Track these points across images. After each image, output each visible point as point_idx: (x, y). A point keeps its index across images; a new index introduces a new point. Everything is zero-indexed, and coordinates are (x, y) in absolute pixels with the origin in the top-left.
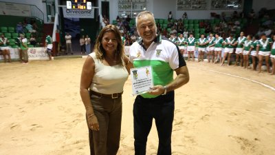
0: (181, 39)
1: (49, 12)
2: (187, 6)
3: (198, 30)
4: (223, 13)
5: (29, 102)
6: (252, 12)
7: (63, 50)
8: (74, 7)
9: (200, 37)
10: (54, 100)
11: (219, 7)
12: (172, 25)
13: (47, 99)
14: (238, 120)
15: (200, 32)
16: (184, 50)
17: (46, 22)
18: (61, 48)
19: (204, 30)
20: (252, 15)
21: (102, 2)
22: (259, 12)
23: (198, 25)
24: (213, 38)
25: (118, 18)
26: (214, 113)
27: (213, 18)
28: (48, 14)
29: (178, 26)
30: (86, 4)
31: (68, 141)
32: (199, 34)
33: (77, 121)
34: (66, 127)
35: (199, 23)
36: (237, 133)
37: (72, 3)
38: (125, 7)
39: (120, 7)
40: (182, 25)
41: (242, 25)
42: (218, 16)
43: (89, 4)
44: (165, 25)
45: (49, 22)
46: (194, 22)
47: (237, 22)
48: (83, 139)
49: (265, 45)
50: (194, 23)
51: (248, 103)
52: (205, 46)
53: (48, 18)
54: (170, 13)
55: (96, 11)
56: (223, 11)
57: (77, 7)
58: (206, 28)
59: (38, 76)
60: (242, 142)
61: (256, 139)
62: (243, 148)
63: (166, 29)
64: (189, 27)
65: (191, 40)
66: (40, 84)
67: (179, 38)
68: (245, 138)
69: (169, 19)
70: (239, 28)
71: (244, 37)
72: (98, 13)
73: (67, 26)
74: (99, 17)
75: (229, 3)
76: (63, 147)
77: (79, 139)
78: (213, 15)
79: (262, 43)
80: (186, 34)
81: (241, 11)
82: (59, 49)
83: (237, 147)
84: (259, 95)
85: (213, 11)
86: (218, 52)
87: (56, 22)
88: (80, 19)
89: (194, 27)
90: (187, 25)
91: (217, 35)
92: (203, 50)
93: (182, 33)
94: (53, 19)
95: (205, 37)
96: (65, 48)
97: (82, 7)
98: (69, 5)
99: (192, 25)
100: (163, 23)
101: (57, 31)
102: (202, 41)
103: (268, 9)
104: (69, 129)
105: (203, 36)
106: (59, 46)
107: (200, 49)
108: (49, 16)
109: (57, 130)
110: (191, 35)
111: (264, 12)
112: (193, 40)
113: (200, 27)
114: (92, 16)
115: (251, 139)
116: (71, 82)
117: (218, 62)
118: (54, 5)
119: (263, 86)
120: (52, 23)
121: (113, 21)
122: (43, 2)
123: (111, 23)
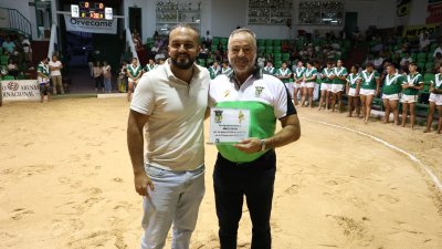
1: (41, 22)
2: (264, 18)
3: (280, 55)
4: (316, 31)
5: (8, 172)
6: (357, 32)
8: (83, 15)
10: (51, 167)
11: (310, 22)
13: (40, 166)
14: (339, 192)
15: (282, 58)
17: (35, 38)
19: (288, 55)
20: (357, 35)
21: (131, 9)
22: (367, 32)
23: (279, 48)
24: (303, 68)
26: (304, 182)
27: (301, 38)
28: (38, 26)
30: (103, 11)
31: (78, 234)
33: (91, 201)
34: (74, 211)
35: (281, 45)
36: (338, 212)
37: (80, 9)
38: (167, 18)
39: (159, 17)
41: (344, 50)
42: (308, 36)
43: (108, 10)
45: (41, 39)
46: (274, 43)
47: (336, 46)
48: (102, 229)
49: (368, 80)
50: (273, 45)
51: (352, 166)
53: (39, 32)
55: (120, 22)
56: (316, 28)
57: (88, 15)
58: (292, 53)
59: (23, 128)
60: (345, 224)
61: (364, 219)
62: (347, 233)
64: (265, 50)
66: (26, 142)
68: (350, 217)
70: (339, 53)
71: (343, 68)
72: (123, 26)
73: (72, 45)
74: (125, 33)
75: (324, 16)
76: (70, 244)
77: (96, 230)
78: (301, 33)
79: (365, 76)
81: (341, 28)
83: (339, 231)
84: (368, 154)
85: (301, 28)
87: (53, 39)
88: (93, 34)
89: (273, 51)
90: (263, 48)
91: (308, 65)
94: (48, 34)
97: (97, 16)
98: (75, 11)
99: (271, 48)
102: (283, 72)
103: (378, 27)
104: (78, 214)
105: (285, 65)
108: (41, 28)
109: (58, 217)
110: (269, 64)
111: (373, 31)
112: (272, 71)
113: (282, 52)
114: (113, 30)
115: (357, 219)
116: (80, 137)
118: (49, 10)
119: (374, 141)
120: (46, 40)
121: (148, 39)
122: (30, 4)
123: (144, 42)
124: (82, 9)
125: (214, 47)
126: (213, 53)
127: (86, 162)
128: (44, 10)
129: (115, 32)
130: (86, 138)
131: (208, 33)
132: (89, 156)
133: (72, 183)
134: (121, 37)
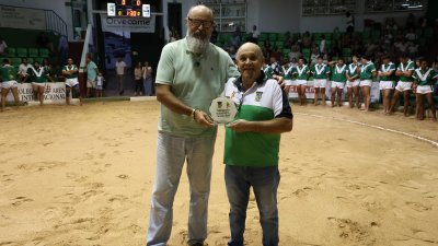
1: (77, 23)
2: (321, 8)
8: (120, 13)
12: (293, 44)
21: (169, 4)
27: (368, 29)
28: (74, 27)
30: (141, 7)
33: (89, 194)
43: (146, 7)
44: (280, 44)
45: (78, 39)
53: (75, 32)
55: (159, 20)
57: (124, 13)
65: (320, 68)
78: (368, 23)
94: (83, 34)
97: (133, 14)
98: (111, 10)
100: (277, 39)
104: (73, 203)
108: (78, 29)
112: (323, 68)
114: (151, 29)
118: (85, 10)
122: (67, 4)
124: (118, 7)
128: (81, 9)
129: (153, 31)
131: (255, 28)
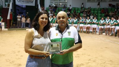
0: (88, 20)
3: (100, 15)
4: (117, 4)
7: (14, 25)
9: (101, 19)
10: (4, 55)
12: (83, 12)
15: (101, 16)
16: (90, 27)
17: (4, 7)
18: (13, 23)
23: (100, 12)
24: (109, 20)
25: (50, 6)
27: (110, 7)
28: (5, 2)
29: (87, 12)
32: (100, 18)
35: (101, 10)
40: (89, 11)
42: (114, 6)
44: (79, 12)
45: (6, 7)
52: (103, 25)
53: (5, 4)
54: (83, 4)
56: (117, 3)
58: (105, 13)
63: (79, 14)
64: (94, 13)
65: (95, 21)
67: (87, 20)
69: (82, 8)
72: (37, 3)
73: (18, 10)
74: (38, 5)
78: (110, 5)
80: (92, 17)
82: (12, 24)
85: (110, 3)
86: (112, 29)
87: (11, 7)
88: (26, 6)
89: (97, 13)
90: (93, 12)
92: (102, 27)
93: (89, 16)
94: (9, 5)
95: (105, 19)
96: (16, 24)
99: (96, 12)
100: (78, 10)
101: (11, 13)
102: (102, 22)
105: (102, 18)
106: (12, 22)
107: (100, 27)
108: (6, 3)
110: (95, 18)
112: (96, 21)
113: (101, 13)
116: (17, 45)
117: (112, 35)
120: (8, 8)
121: (47, 8)
123: (45, 9)
125: (72, 11)
126: (72, 14)
127: (17, 54)
129: (34, 5)
130: (19, 45)
131: (70, 6)
132: (19, 51)
133: (11, 61)
134: (37, 7)
